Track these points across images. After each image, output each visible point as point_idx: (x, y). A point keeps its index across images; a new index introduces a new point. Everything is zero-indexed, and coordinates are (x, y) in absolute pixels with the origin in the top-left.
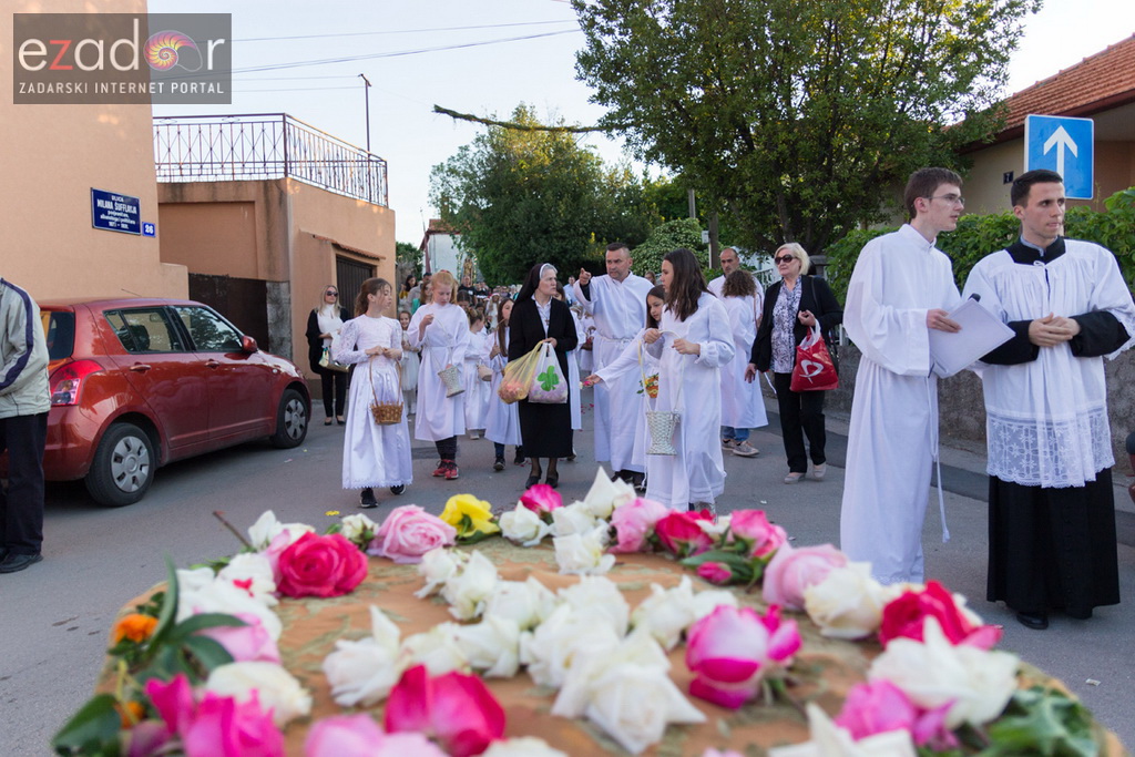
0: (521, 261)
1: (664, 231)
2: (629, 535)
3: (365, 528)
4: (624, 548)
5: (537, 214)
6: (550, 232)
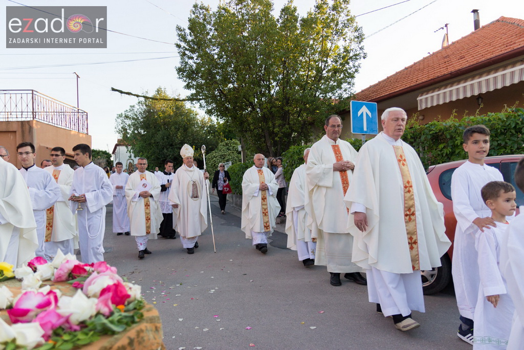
1: (223, 145)
2: (60, 274)
4: (59, 280)
5: (167, 137)
6: (173, 145)
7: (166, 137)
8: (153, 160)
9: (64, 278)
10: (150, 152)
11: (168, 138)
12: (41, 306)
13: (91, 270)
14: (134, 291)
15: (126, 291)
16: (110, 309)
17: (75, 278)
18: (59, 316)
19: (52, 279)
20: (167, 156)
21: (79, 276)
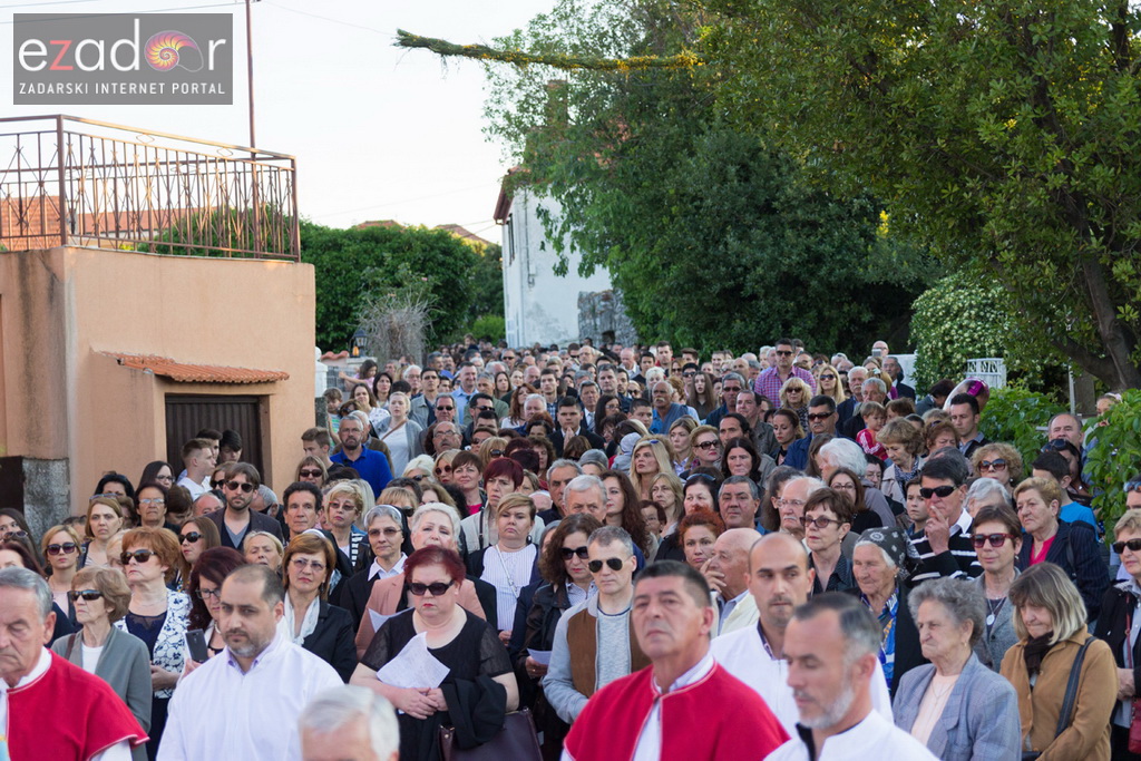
0: (706, 283)
5: (744, 166)
6: (774, 211)
7: (732, 169)
8: (669, 292)
10: (656, 249)
11: (745, 173)
20: (747, 270)
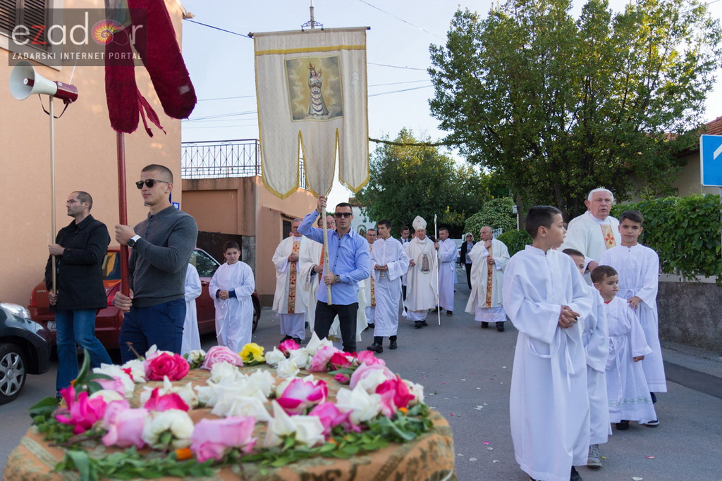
1: (490, 205)
2: (317, 363)
3: (200, 356)
4: (315, 369)
5: (413, 195)
6: (420, 206)
7: (410, 195)
9: (321, 368)
10: (390, 215)
11: (413, 197)
12: (311, 398)
13: (355, 360)
14: (417, 390)
15: (407, 390)
16: (392, 411)
17: (336, 370)
18: (338, 412)
19: (307, 368)
21: (340, 368)
